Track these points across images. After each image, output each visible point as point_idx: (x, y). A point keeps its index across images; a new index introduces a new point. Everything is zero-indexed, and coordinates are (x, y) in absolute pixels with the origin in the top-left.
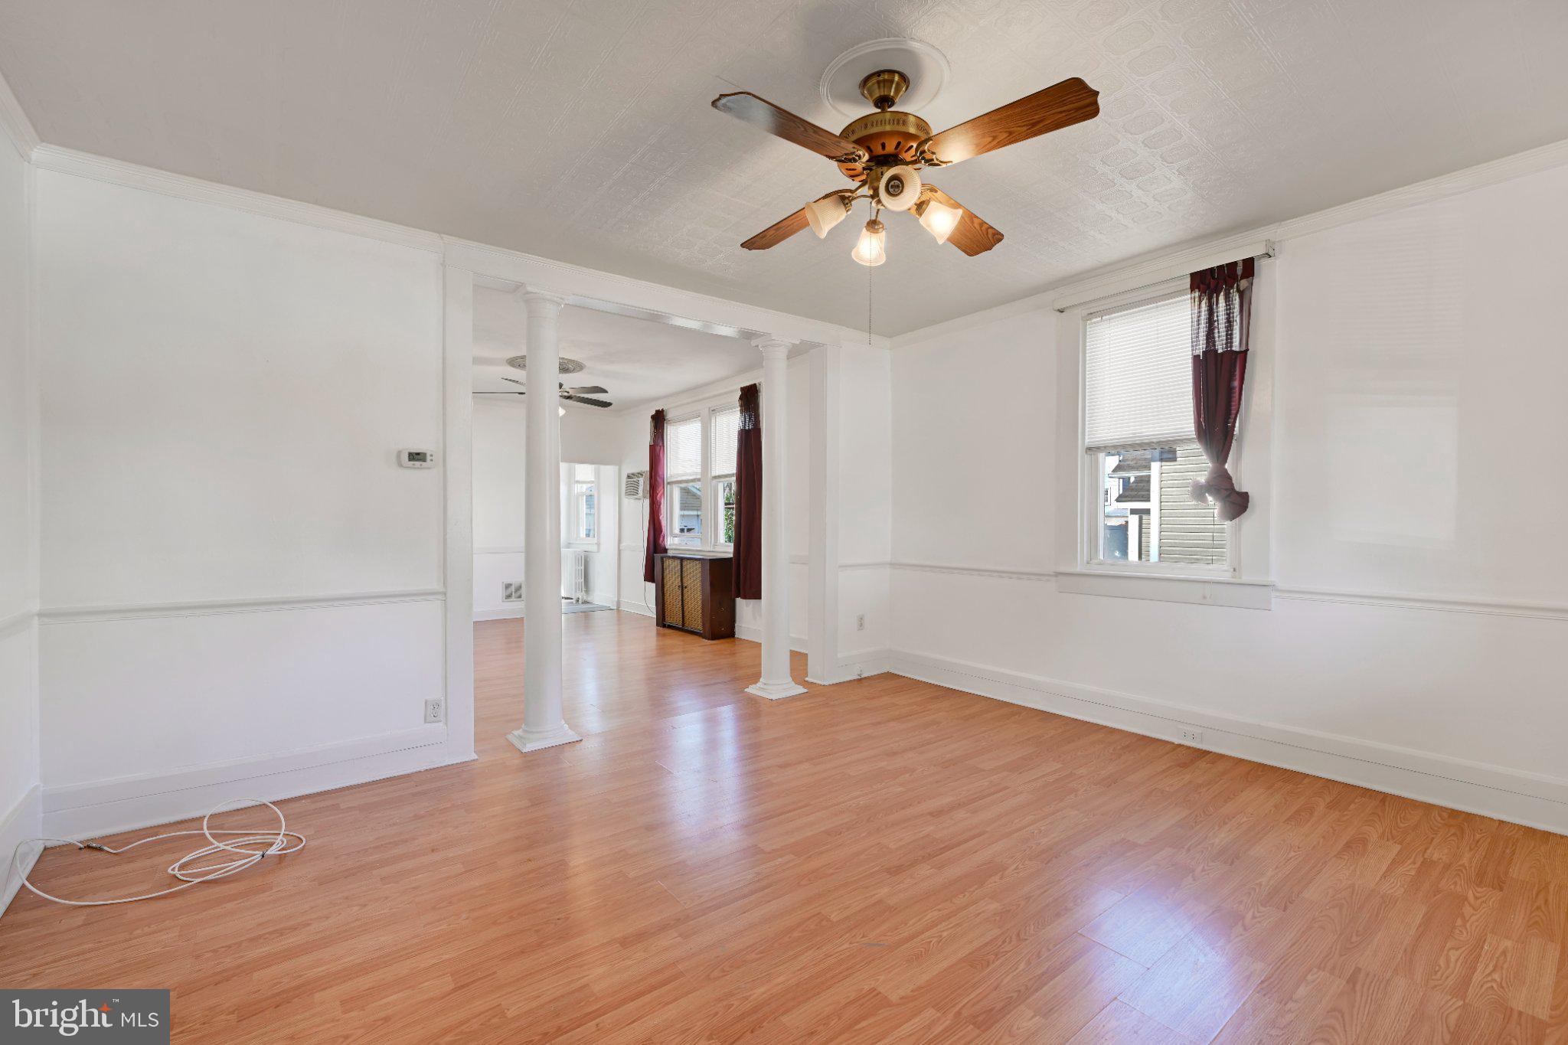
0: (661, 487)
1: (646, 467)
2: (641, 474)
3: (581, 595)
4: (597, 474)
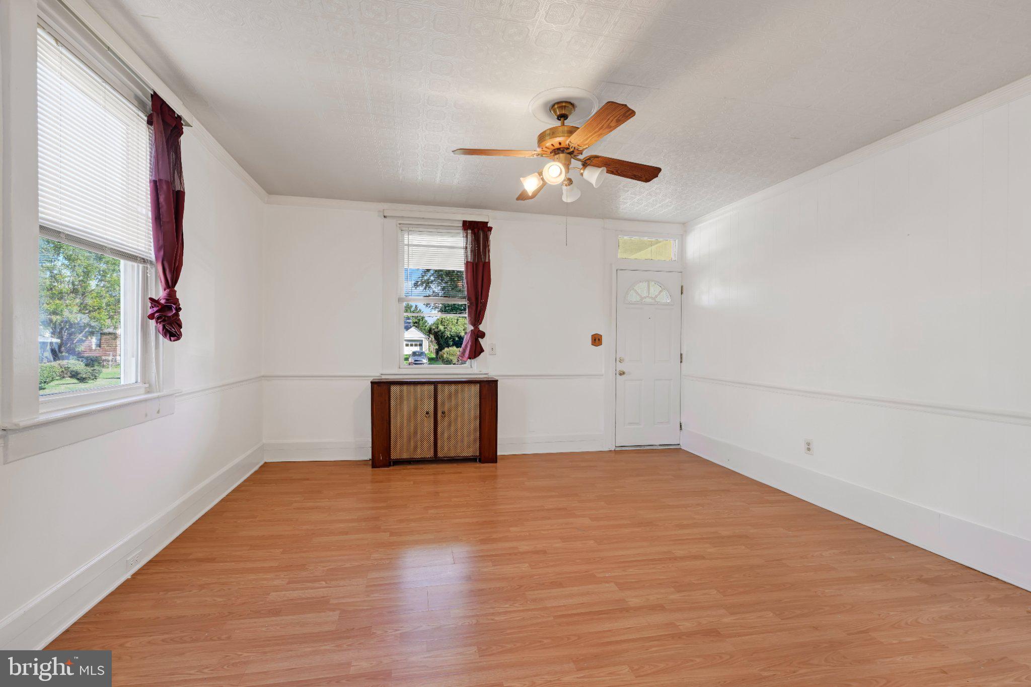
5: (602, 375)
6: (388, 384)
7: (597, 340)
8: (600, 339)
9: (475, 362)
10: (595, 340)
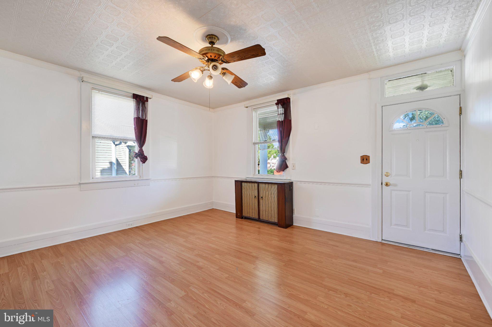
5: (370, 185)
6: (242, 182)
7: (365, 160)
8: (368, 159)
9: (282, 173)
10: (363, 159)
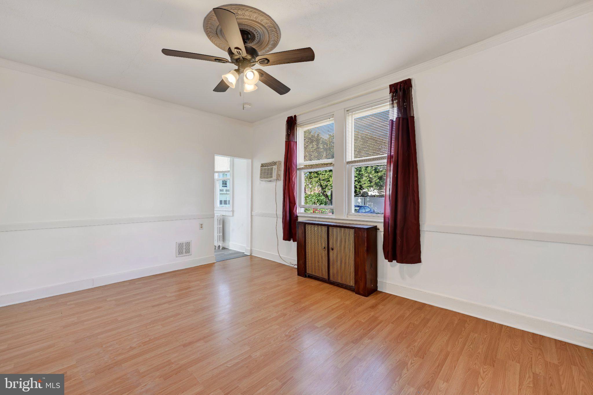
0: (295, 172)
1: (281, 158)
2: (274, 163)
3: (221, 244)
4: (232, 165)
